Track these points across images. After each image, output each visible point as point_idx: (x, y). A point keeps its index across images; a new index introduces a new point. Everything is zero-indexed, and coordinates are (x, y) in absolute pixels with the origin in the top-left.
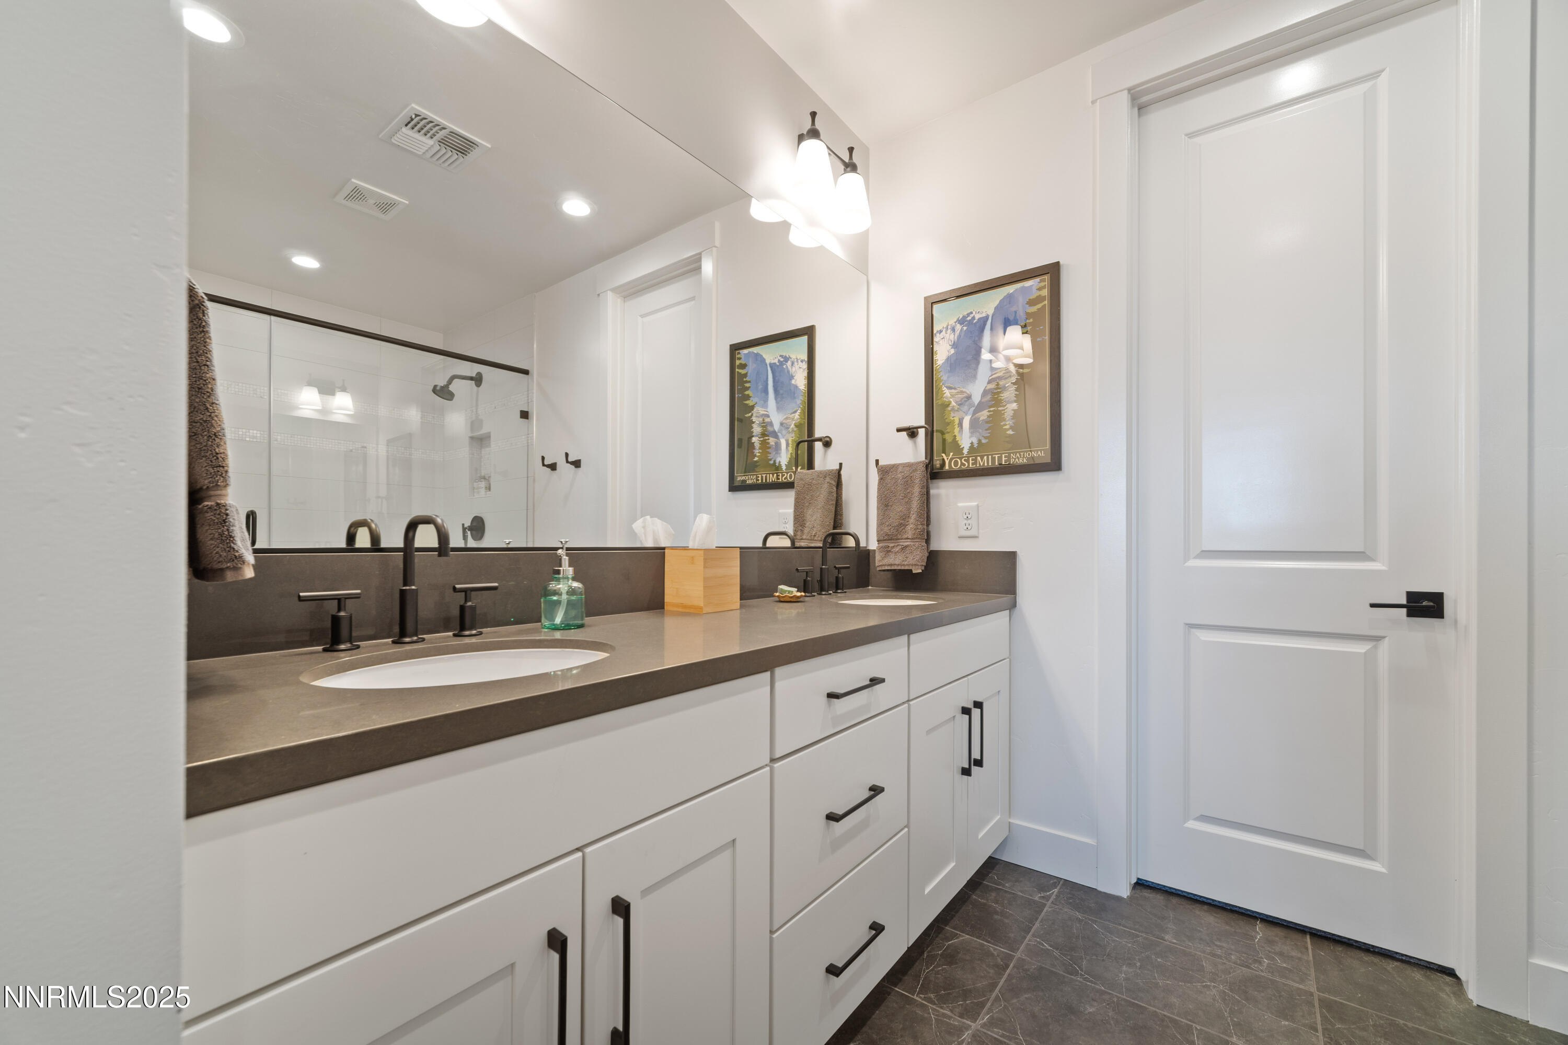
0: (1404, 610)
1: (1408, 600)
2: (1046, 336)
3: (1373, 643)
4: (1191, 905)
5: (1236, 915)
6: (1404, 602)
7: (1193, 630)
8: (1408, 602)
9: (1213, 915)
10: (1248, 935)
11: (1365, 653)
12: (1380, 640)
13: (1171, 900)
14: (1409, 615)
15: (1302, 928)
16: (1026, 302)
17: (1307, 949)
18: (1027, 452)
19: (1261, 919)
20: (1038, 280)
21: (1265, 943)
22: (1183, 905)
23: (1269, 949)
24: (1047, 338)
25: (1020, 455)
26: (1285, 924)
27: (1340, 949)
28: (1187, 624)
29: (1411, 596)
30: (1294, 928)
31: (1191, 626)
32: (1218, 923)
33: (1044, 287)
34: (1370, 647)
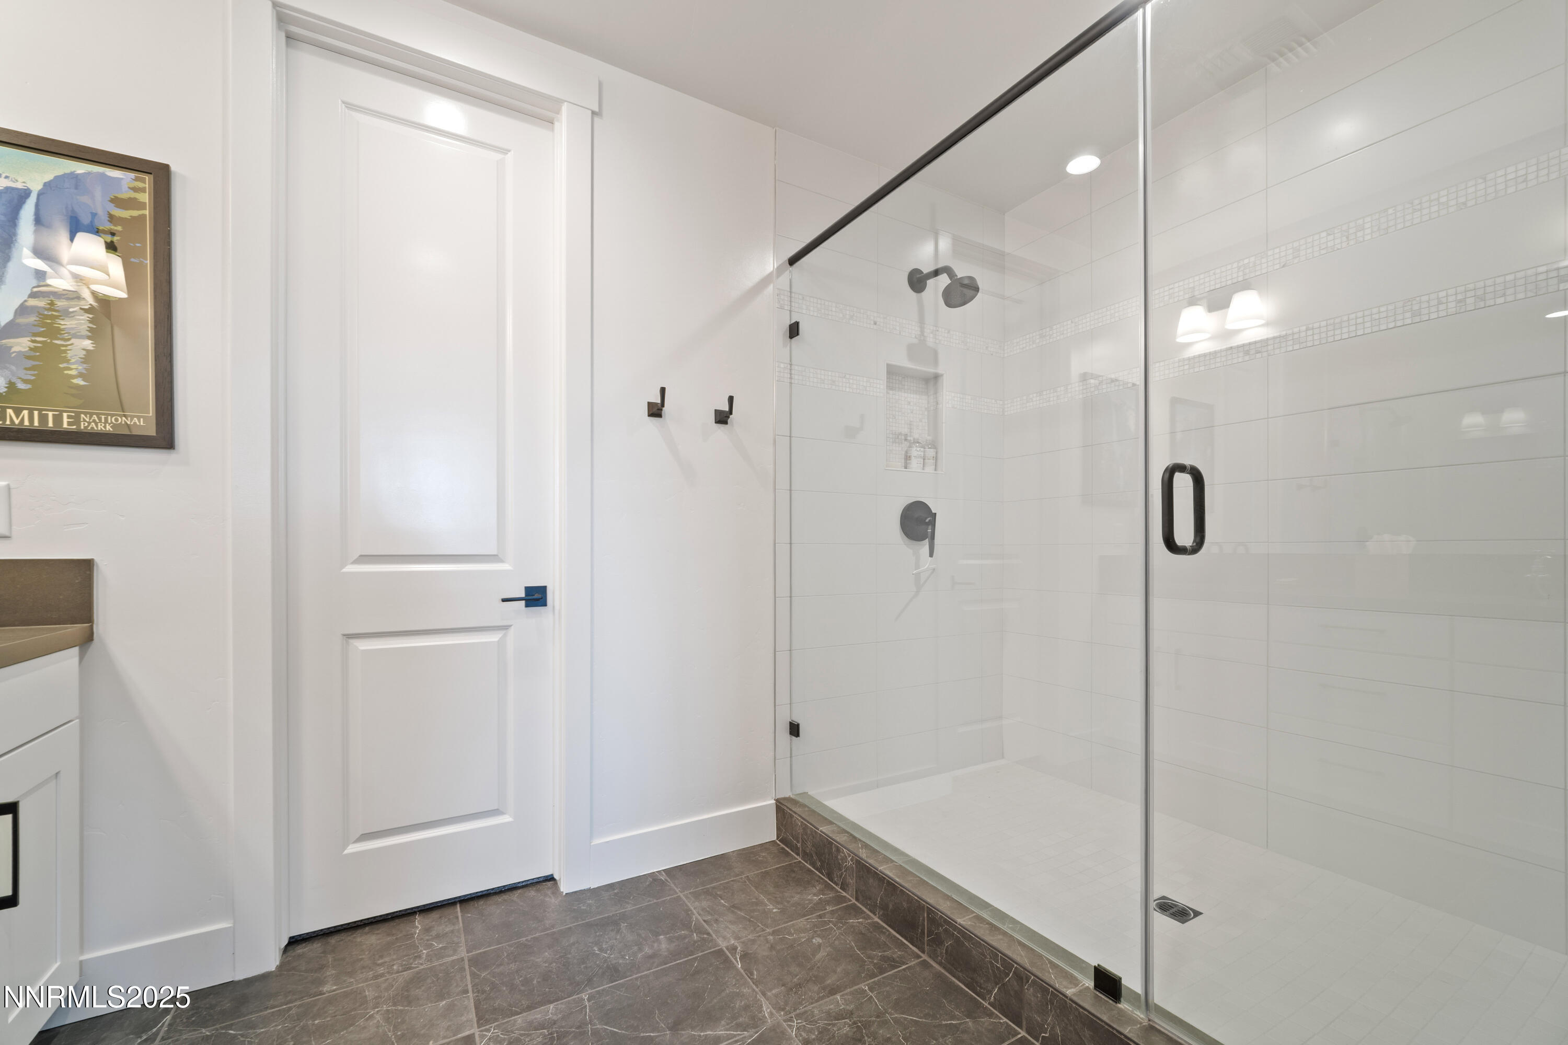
0: (523, 602)
1: (527, 594)
2: (147, 260)
3: (503, 632)
4: (351, 935)
5: (397, 920)
6: (523, 595)
7: (351, 641)
8: (526, 595)
9: (374, 934)
10: (408, 935)
11: (499, 641)
12: (507, 629)
13: (329, 942)
14: (527, 606)
15: (453, 901)
16: (109, 199)
17: (457, 918)
18: (112, 416)
19: (418, 911)
20: (132, 175)
21: (424, 934)
22: (342, 940)
23: (427, 938)
24: (149, 262)
25: (100, 419)
26: (440, 904)
27: (482, 902)
28: (344, 635)
29: (529, 590)
30: (447, 904)
31: (350, 636)
32: (379, 939)
33: (143, 190)
34: (500, 636)
